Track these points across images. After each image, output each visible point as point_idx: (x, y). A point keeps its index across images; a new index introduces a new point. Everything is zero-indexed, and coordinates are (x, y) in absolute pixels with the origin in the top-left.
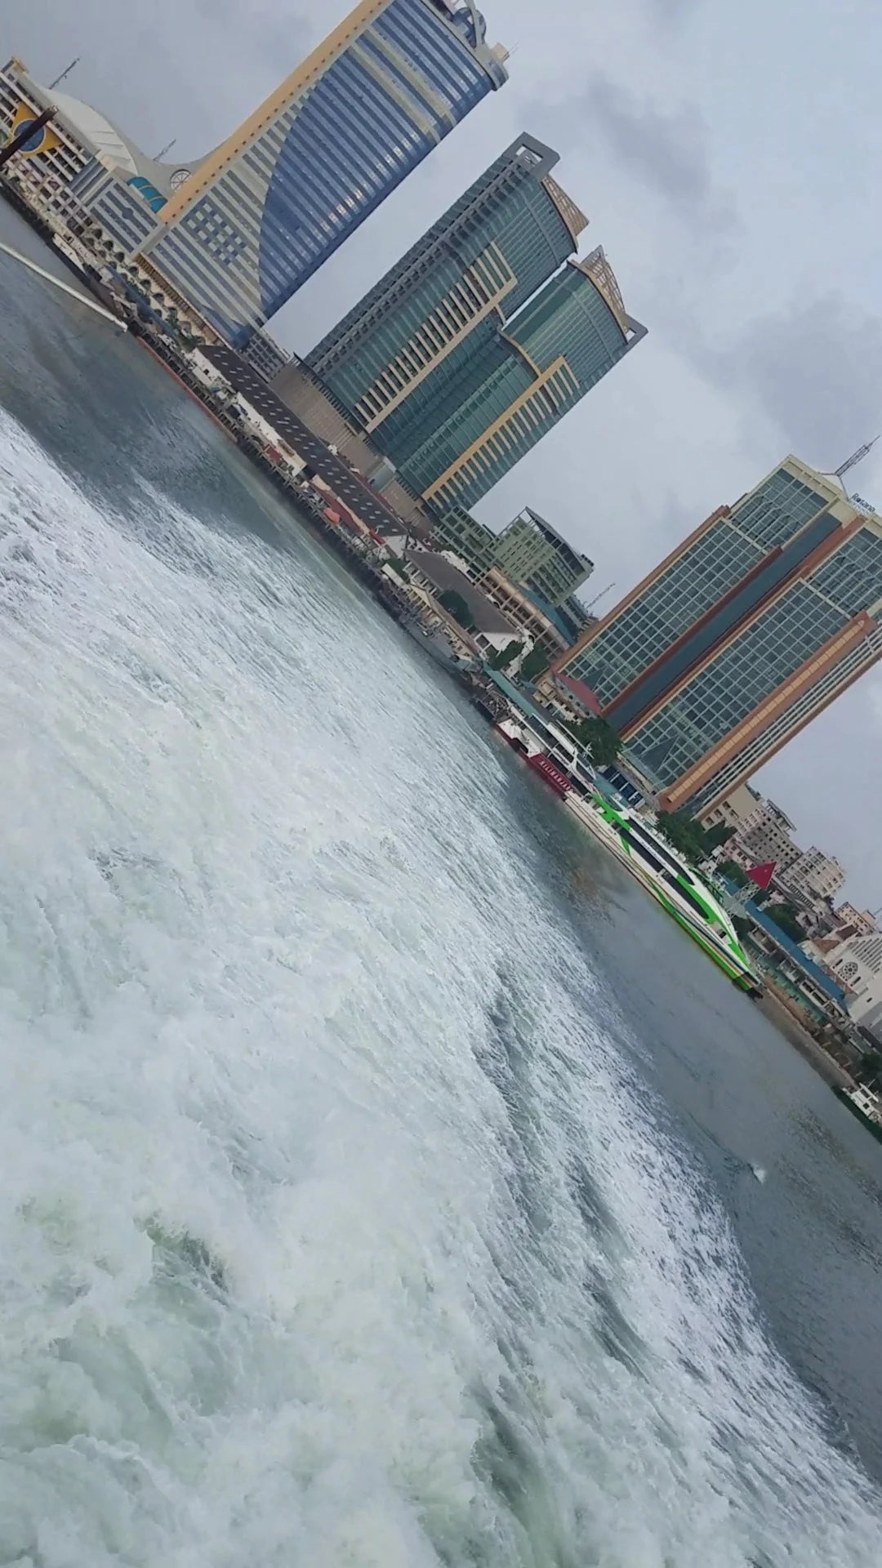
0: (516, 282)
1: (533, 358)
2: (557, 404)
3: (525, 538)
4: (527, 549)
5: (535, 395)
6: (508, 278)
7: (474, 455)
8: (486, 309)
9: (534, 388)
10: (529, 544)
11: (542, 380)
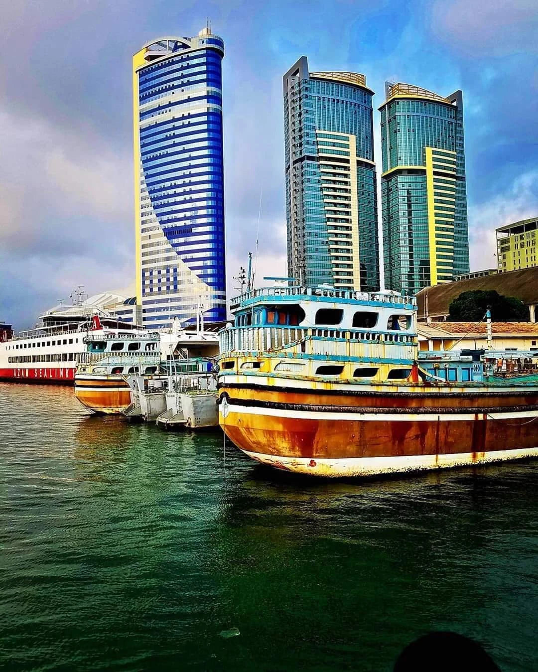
0: (354, 137)
1: (411, 164)
2: (454, 173)
3: (516, 246)
4: (525, 249)
5: (435, 180)
6: (347, 139)
7: (436, 237)
8: (353, 165)
9: (430, 177)
10: (522, 246)
11: (430, 170)
